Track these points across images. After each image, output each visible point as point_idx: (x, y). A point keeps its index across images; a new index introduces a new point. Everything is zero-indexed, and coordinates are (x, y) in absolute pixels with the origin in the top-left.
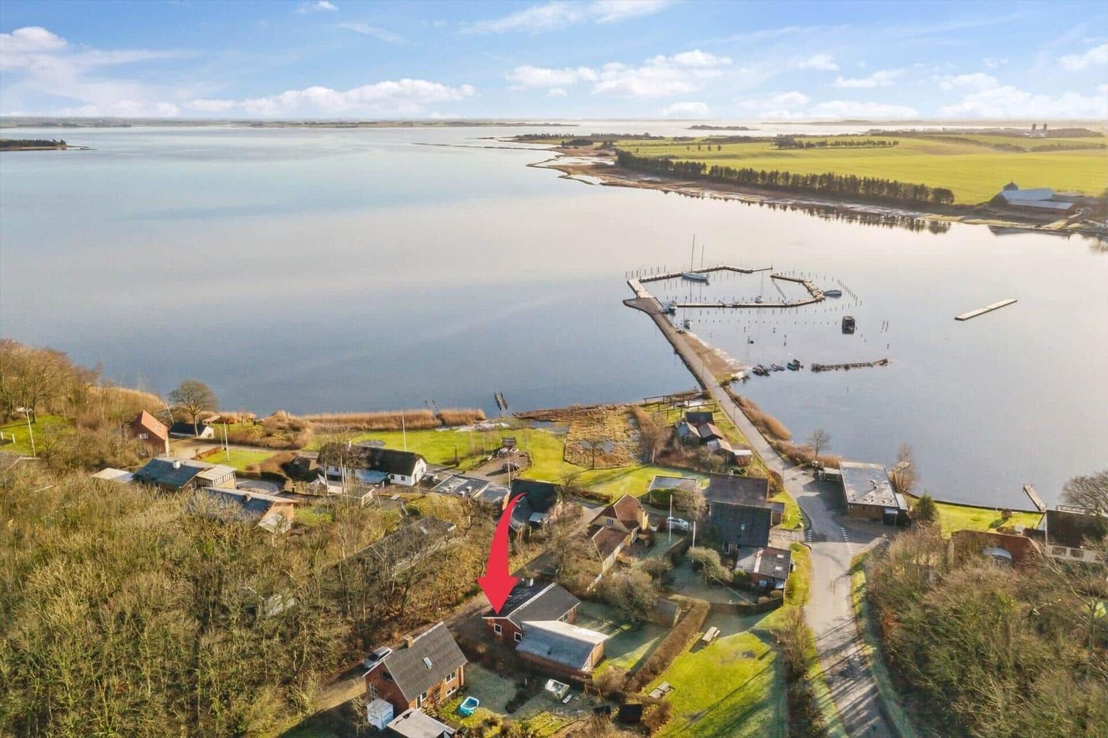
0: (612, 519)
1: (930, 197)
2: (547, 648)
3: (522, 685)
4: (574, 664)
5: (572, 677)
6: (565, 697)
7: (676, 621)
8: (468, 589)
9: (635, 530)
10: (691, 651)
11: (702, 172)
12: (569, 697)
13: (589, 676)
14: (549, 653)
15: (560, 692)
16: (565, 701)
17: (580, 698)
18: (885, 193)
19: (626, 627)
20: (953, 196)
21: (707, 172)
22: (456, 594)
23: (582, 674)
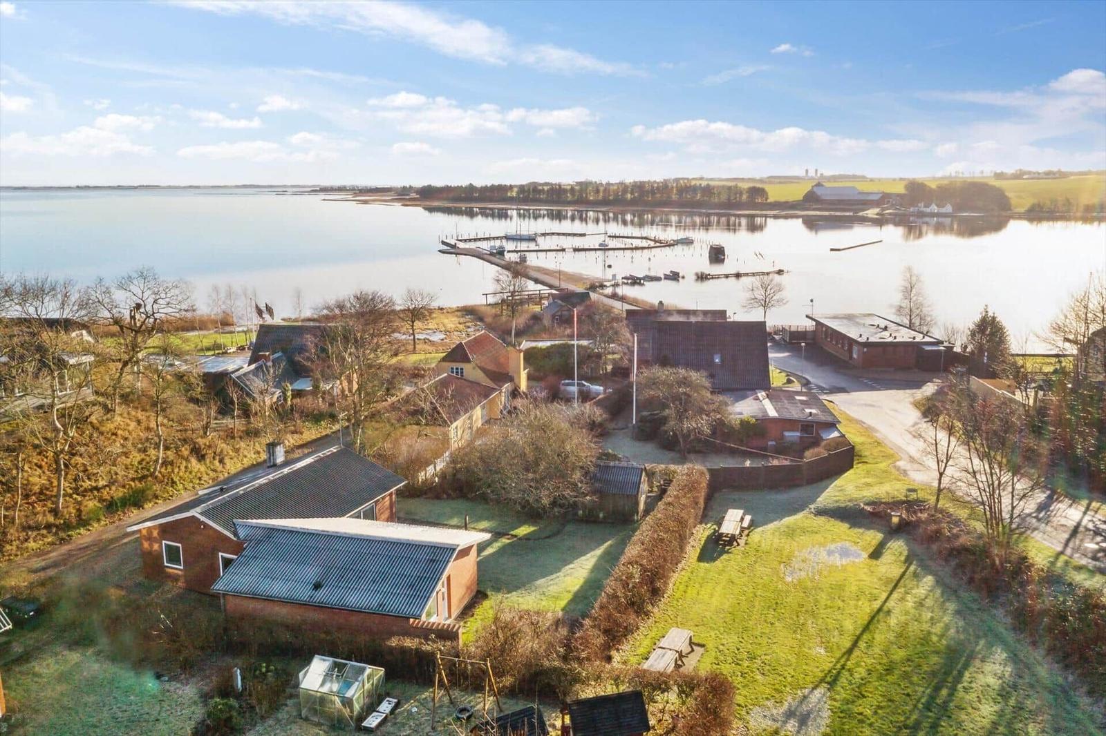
0: (460, 365)
1: (744, 197)
2: (312, 573)
3: (226, 690)
4: (396, 605)
5: (394, 642)
6: (371, 708)
7: (642, 506)
8: (118, 493)
9: (507, 387)
10: (701, 558)
11: (509, 194)
12: (386, 707)
13: (447, 635)
14: (317, 586)
15: (355, 692)
16: (372, 721)
17: (423, 703)
18: (699, 197)
19: (523, 530)
20: (767, 194)
21: (514, 194)
22: (80, 503)
23: (425, 633)
